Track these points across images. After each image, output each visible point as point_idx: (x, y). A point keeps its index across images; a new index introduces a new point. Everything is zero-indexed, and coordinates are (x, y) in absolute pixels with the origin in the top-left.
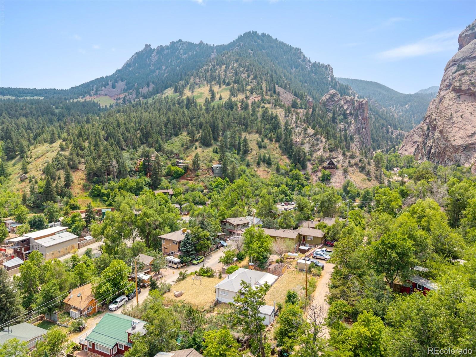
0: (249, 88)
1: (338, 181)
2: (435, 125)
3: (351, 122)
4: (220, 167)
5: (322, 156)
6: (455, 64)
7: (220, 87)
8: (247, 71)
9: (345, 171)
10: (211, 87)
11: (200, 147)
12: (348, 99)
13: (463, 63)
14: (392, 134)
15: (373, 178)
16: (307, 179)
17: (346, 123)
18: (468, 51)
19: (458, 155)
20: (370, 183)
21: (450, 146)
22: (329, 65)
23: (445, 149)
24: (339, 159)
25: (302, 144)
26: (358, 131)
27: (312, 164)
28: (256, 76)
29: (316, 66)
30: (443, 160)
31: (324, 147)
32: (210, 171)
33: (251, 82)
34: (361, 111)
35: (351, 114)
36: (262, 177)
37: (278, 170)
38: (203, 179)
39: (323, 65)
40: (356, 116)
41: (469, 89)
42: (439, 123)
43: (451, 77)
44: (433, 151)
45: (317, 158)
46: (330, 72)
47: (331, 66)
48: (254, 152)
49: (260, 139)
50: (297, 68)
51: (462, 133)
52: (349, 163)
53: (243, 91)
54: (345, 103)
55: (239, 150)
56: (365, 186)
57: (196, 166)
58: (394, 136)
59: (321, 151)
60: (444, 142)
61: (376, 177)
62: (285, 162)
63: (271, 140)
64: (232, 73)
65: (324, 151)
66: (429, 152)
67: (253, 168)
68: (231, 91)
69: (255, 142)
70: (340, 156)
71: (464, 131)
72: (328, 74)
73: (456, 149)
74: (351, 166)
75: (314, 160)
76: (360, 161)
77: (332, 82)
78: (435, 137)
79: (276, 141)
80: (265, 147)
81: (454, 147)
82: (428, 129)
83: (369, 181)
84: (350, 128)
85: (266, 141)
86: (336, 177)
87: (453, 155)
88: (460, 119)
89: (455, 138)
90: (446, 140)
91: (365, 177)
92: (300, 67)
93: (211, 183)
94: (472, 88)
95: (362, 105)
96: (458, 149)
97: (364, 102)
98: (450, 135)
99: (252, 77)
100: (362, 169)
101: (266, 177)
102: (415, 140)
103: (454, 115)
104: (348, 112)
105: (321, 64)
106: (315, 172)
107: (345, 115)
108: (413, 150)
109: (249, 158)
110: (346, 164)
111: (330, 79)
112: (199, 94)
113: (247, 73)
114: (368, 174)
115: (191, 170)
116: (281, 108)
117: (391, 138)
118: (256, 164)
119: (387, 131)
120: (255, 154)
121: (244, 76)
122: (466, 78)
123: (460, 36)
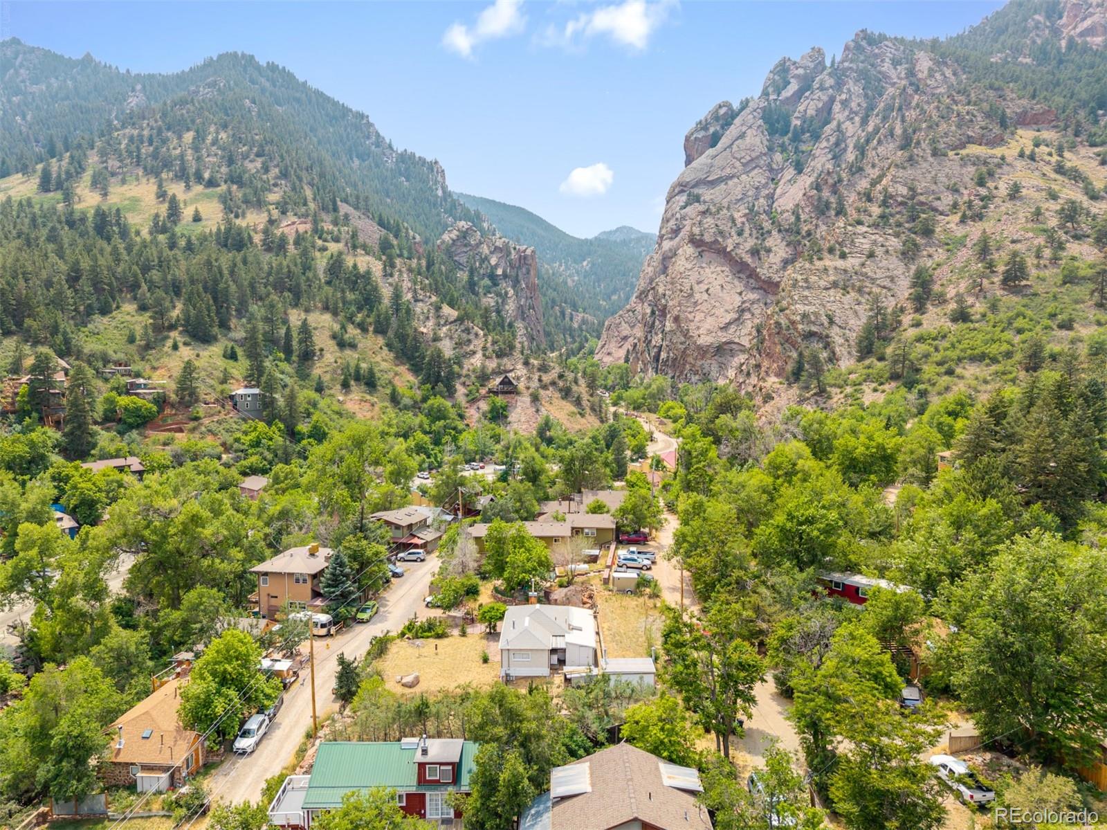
0: (273, 197)
1: (523, 419)
2: (665, 307)
3: (506, 293)
4: (253, 395)
5: (484, 367)
6: (682, 191)
7: (188, 187)
8: (258, 155)
9: (535, 398)
10: (160, 186)
11: (185, 344)
12: (497, 244)
13: (696, 191)
14: (571, 319)
15: (588, 410)
16: (461, 417)
17: (498, 294)
18: (702, 170)
19: (706, 363)
20: (583, 421)
21: (693, 347)
22: (436, 162)
23: (684, 352)
24: (519, 373)
25: (436, 339)
26: (522, 313)
27: (464, 384)
28: (286, 169)
29: (407, 159)
30: (681, 372)
31: (484, 349)
32: (229, 405)
33: (275, 185)
34: (524, 270)
35: (505, 276)
36: (359, 416)
37: (394, 399)
38: (214, 427)
39: (422, 161)
40: (516, 283)
41: (716, 241)
42: (671, 303)
43: (678, 216)
44: (663, 355)
45: (474, 371)
46: (439, 178)
47: (441, 163)
48: (329, 357)
49: (337, 327)
50: (364, 161)
51: (710, 323)
52: (540, 380)
53: (260, 204)
54: (492, 253)
55: (288, 351)
56: (577, 427)
57: (187, 395)
58: (576, 325)
59: (479, 355)
60: (683, 339)
61: (593, 409)
62: (406, 381)
63: (363, 327)
64: (216, 155)
65: (484, 355)
66: (657, 358)
67: (332, 396)
68: (224, 202)
69: (328, 333)
70: (519, 366)
71: (713, 318)
72: (436, 182)
73: (703, 351)
74: (545, 387)
75: (467, 376)
76: (561, 376)
77: (446, 200)
78: (667, 329)
79: (376, 332)
80: (353, 346)
81: (699, 348)
82: (653, 313)
83: (582, 415)
84: (507, 307)
85: (352, 332)
86: (518, 410)
87: (699, 363)
88: (705, 296)
89: (701, 331)
90: (686, 334)
91: (574, 409)
92: (371, 159)
93: (238, 435)
94: (720, 239)
95: (525, 258)
96: (705, 352)
97: (529, 252)
98: (692, 326)
99: (275, 171)
100: (566, 393)
101: (369, 415)
102: (625, 333)
103: (696, 288)
104: (499, 272)
105: (417, 155)
106: (473, 401)
107: (493, 277)
108: (622, 353)
109: (318, 370)
110: (535, 384)
111: (440, 193)
112: (127, 202)
113: (260, 160)
114: (578, 402)
115: (173, 406)
116: (367, 254)
117: (571, 329)
118: (339, 387)
119: (563, 314)
120: (333, 360)
121: (254, 166)
122: (709, 221)
123: (687, 139)
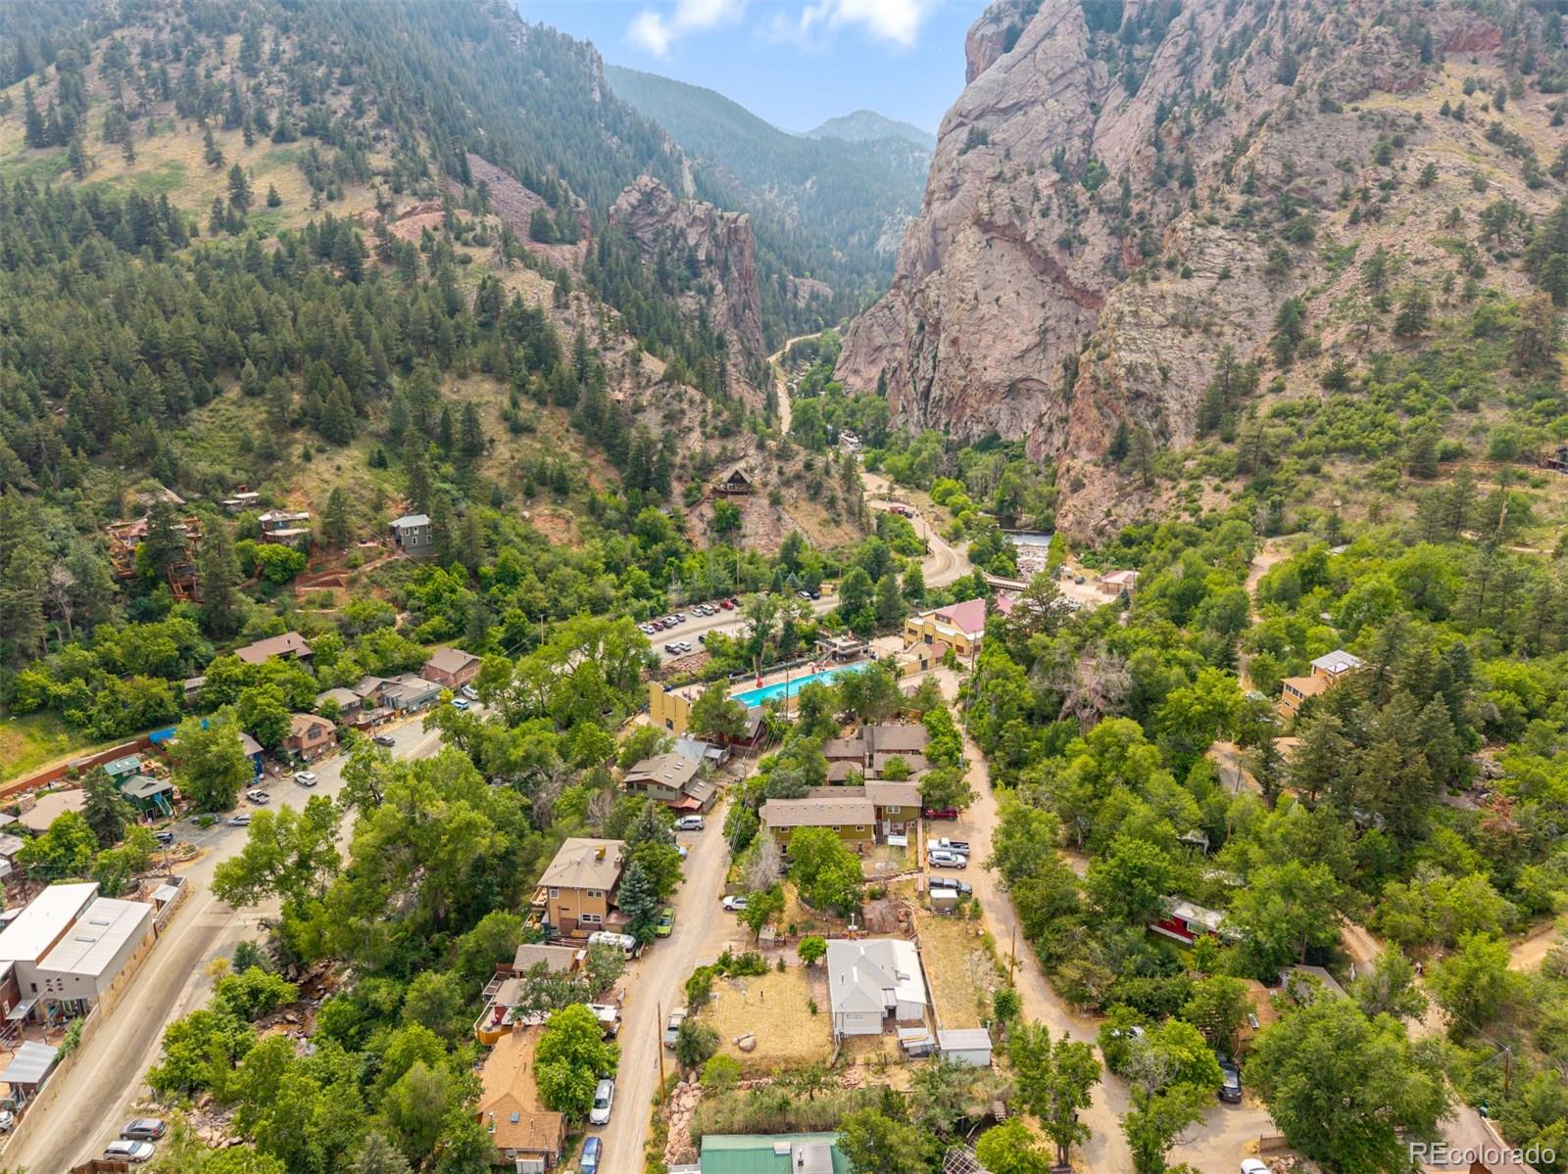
0: (379, 160)
1: (761, 531)
2: (938, 320)
3: (712, 288)
4: (422, 527)
5: (705, 453)
6: (962, 124)
7: (250, 143)
8: (343, 83)
9: (776, 501)
10: (209, 142)
11: (321, 451)
12: (697, 213)
13: (981, 125)
14: (796, 295)
15: (845, 517)
16: (680, 529)
17: (700, 291)
18: (991, 90)
19: (994, 408)
20: (839, 532)
21: (976, 384)
22: (589, 44)
23: (964, 391)
24: (752, 462)
25: (639, 409)
26: (736, 316)
27: (680, 478)
28: (389, 110)
29: (540, 36)
30: (959, 419)
31: (703, 424)
32: (391, 540)
33: (377, 138)
34: (735, 249)
35: (710, 262)
36: (554, 541)
37: (594, 509)
38: (378, 576)
39: (568, 42)
40: (725, 270)
41: (1011, 225)
42: (946, 317)
43: (954, 164)
44: (935, 392)
45: (692, 458)
46: (595, 72)
47: (596, 45)
48: (503, 451)
49: (506, 403)
50: (479, 42)
51: (1000, 350)
52: (781, 472)
53: (361, 175)
54: (690, 226)
55: (446, 441)
56: (833, 542)
57: (338, 532)
58: (801, 304)
59: (696, 435)
60: (962, 372)
61: (850, 512)
62: (601, 479)
63: (540, 399)
64: (280, 82)
65: (704, 433)
66: (926, 394)
67: (513, 510)
68: (309, 173)
69: (495, 412)
70: (752, 451)
71: (1005, 343)
72: (591, 78)
73: (990, 391)
74: (787, 483)
75: (683, 466)
76: (808, 466)
77: (606, 108)
78: (941, 355)
79: (560, 404)
80: (530, 430)
81: (985, 386)
82: (921, 327)
83: (837, 523)
84: (714, 311)
85: (528, 406)
86: (754, 517)
87: (984, 408)
88: (995, 310)
89: (987, 363)
90: (967, 364)
91: (825, 515)
93: (412, 587)
94: (1017, 223)
95: (736, 230)
96: (993, 392)
97: (742, 221)
98: (976, 355)
99: (371, 116)
100: (815, 491)
101: (565, 537)
102: (879, 340)
103: (982, 296)
104: (701, 255)
105: (559, 32)
106: (692, 504)
107: (692, 264)
108: (874, 372)
109: (492, 471)
110: (773, 478)
111: (597, 96)
112: (164, 171)
113: (349, 90)
114: (832, 503)
115: (321, 548)
116: (528, 267)
117: (795, 310)
118: (520, 496)
119: (783, 287)
120: (507, 456)
121: (340, 102)
122: (1002, 192)
123: (970, 37)
